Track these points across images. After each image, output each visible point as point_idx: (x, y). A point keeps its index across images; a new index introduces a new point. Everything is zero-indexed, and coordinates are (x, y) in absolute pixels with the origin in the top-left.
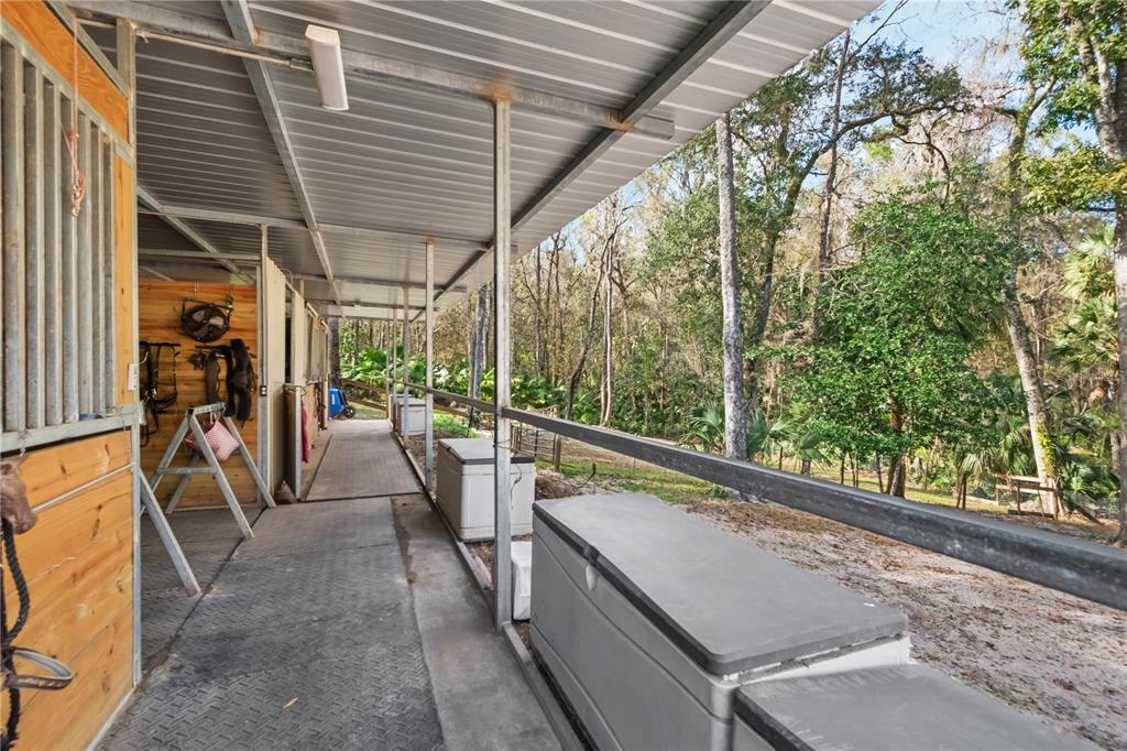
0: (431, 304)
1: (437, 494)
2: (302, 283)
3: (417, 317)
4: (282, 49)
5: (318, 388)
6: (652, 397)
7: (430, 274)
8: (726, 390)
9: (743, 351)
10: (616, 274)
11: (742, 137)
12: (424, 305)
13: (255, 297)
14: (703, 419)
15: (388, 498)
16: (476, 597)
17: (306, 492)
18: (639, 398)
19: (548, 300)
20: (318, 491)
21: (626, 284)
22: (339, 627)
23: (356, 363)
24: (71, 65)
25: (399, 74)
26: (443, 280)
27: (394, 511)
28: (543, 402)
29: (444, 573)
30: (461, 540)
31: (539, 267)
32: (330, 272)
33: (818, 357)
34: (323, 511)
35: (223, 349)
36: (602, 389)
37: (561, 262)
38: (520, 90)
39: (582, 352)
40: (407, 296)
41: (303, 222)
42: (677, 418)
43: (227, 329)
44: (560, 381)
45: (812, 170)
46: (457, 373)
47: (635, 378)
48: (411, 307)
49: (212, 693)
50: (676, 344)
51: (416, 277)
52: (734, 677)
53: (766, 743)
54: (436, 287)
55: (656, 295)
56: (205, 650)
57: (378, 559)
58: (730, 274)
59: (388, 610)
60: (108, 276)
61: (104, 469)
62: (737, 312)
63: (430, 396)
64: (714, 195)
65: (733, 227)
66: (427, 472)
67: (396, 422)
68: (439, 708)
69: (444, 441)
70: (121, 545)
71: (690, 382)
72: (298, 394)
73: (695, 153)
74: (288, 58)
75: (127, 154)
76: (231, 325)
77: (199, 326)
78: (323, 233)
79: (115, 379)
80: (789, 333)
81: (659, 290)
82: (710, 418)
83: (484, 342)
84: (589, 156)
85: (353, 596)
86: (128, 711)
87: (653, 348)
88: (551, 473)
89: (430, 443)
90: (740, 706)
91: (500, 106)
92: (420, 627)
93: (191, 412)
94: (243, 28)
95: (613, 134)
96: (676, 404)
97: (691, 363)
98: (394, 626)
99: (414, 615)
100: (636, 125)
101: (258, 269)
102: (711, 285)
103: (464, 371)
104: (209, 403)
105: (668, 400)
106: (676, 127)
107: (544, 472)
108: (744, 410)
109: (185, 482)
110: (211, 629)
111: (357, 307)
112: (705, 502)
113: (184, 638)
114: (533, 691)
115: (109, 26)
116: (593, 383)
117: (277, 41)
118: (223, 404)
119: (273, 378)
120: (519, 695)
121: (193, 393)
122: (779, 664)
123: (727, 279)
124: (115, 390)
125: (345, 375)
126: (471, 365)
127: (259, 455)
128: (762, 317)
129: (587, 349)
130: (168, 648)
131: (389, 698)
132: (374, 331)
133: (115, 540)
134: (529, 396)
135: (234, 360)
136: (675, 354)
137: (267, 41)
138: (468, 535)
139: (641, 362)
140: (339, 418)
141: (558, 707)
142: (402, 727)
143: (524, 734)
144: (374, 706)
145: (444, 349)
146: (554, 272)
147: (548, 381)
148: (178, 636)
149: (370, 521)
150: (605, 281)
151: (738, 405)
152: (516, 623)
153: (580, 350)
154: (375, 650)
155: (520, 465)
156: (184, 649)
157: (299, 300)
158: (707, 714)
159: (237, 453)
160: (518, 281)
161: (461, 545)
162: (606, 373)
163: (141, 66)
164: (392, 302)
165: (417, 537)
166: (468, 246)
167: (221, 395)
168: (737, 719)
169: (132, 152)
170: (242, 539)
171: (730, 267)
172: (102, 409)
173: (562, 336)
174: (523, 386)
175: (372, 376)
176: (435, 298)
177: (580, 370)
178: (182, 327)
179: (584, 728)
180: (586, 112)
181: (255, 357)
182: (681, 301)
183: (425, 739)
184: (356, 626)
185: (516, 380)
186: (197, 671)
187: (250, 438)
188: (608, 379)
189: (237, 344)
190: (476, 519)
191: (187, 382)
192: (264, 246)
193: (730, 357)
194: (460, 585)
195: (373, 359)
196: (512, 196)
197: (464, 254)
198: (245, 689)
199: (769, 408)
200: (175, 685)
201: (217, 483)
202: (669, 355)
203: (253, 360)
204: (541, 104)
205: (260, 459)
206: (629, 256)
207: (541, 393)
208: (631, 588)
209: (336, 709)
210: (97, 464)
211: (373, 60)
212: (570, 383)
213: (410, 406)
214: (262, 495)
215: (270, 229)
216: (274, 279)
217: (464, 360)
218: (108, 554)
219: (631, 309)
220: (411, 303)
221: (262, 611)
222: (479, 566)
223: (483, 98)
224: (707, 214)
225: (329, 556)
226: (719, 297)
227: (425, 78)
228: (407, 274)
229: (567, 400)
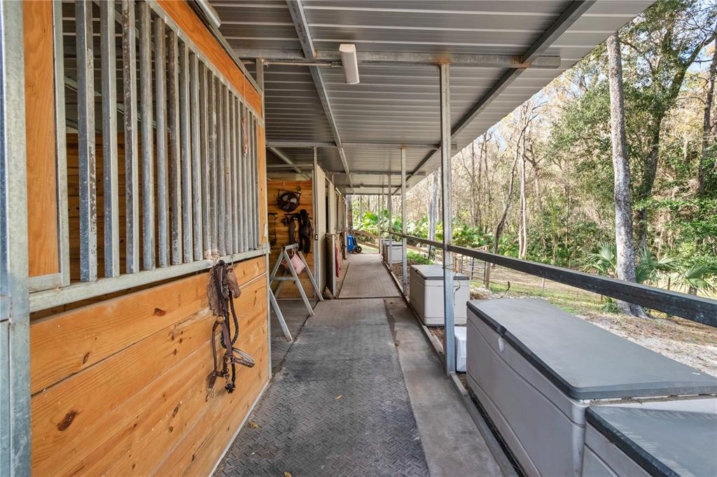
0: (404, 184)
1: (410, 297)
2: (333, 176)
3: (396, 191)
4: (328, 58)
5: (342, 235)
6: (559, 239)
7: (404, 167)
8: (617, 233)
9: (632, 204)
10: (528, 154)
11: (629, 44)
12: (399, 184)
13: (311, 186)
14: (598, 255)
15: (382, 299)
16: (434, 357)
17: (338, 293)
18: (548, 240)
19: (480, 176)
20: (344, 294)
21: (536, 160)
22: (360, 364)
23: (361, 221)
24: (243, 88)
25: (386, 60)
26: (411, 169)
27: (386, 306)
28: (477, 243)
29: (415, 342)
30: (424, 325)
31: (473, 154)
32: (347, 170)
33: (702, 207)
34: (347, 304)
35: (297, 215)
36: (519, 234)
37: (488, 149)
38: (457, 55)
39: (505, 209)
40: (390, 180)
41: (334, 143)
42: (579, 255)
43: (299, 204)
44: (489, 230)
45: (696, 59)
46: (421, 225)
47: (545, 226)
48: (392, 186)
49: (302, 387)
50: (577, 201)
51: (395, 168)
52: (588, 401)
53: (604, 437)
54: (407, 173)
55: (561, 167)
56: (297, 368)
57: (378, 332)
58: (620, 148)
59: (385, 359)
60: (257, 183)
61: (257, 274)
62: (626, 175)
63: (405, 240)
64: (605, 91)
65: (622, 113)
66: (404, 284)
67: (385, 255)
68: (414, 411)
69: (413, 266)
70: (263, 310)
71: (590, 228)
72: (333, 239)
73: (589, 61)
74: (330, 62)
75: (262, 123)
76: (300, 202)
77: (286, 203)
78: (344, 148)
79: (260, 232)
80: (676, 189)
81: (563, 163)
82: (605, 254)
83: (437, 205)
84: (502, 86)
85: (366, 349)
86: (268, 390)
87: (560, 204)
88: (483, 289)
89: (405, 267)
90: (589, 416)
91: (443, 67)
92: (403, 369)
93: (284, 248)
94: (310, 52)
95: (517, 70)
96: (578, 245)
97: (590, 215)
98: (389, 367)
99: (399, 363)
100: (533, 63)
101: (313, 171)
102: (604, 157)
103: (424, 224)
104: (291, 244)
105: (571, 241)
106: (562, 59)
107: (478, 289)
108: (635, 249)
109: (281, 284)
110: (299, 358)
111: (362, 188)
112: (600, 315)
113: (287, 360)
114: (468, 411)
115: (253, 63)
116: (513, 230)
117: (325, 55)
118: (297, 244)
119: (321, 230)
120: (460, 412)
121: (283, 239)
122: (620, 399)
123: (617, 152)
124: (260, 236)
125: (355, 228)
126: (429, 220)
127: (315, 272)
128: (649, 178)
129: (508, 207)
130: (281, 364)
131: (387, 403)
132: (370, 202)
133: (261, 309)
134: (468, 240)
135: (302, 221)
136: (576, 209)
137: (320, 56)
138: (429, 322)
139: (549, 215)
140: (353, 253)
141: (483, 421)
142: (395, 417)
143: (463, 432)
144: (380, 405)
145: (412, 211)
146: (484, 156)
147: (481, 229)
148: (284, 360)
149: (373, 311)
150: (521, 161)
151: (629, 244)
152: (458, 373)
153: (503, 208)
154: (379, 378)
155: (460, 281)
156: (288, 366)
157: (331, 186)
158: (569, 421)
159: (304, 271)
160: (459, 164)
161: (425, 327)
162: (522, 223)
163: (266, 77)
164: (381, 184)
165: (399, 322)
166: (426, 148)
167: (296, 240)
168: (587, 423)
169: (264, 122)
170: (309, 316)
171: (620, 142)
172: (256, 246)
173: (490, 199)
174: (464, 233)
175: (369, 228)
176: (407, 179)
177: (503, 221)
178: (278, 204)
179: (500, 433)
180: (498, 61)
181: (311, 219)
182: (579, 170)
183: (407, 425)
184: (368, 365)
185: (459, 229)
186: (295, 377)
187: (310, 263)
188: (524, 227)
189: (303, 212)
190: (433, 312)
191: (281, 233)
192: (315, 158)
193: (621, 209)
194: (424, 350)
195: (371, 218)
196: (452, 116)
197: (424, 152)
198: (317, 388)
199: (660, 248)
200: (286, 382)
201: (297, 286)
202: (571, 208)
203: (311, 221)
204: (468, 61)
205: (315, 274)
206: (539, 140)
207: (476, 237)
208: (525, 350)
209: (360, 404)
210: (254, 272)
211: (372, 55)
212: (496, 230)
213: (393, 246)
214: (317, 294)
215: (318, 149)
216: (320, 175)
217: (424, 217)
218: (259, 314)
219: (541, 178)
220: (392, 184)
221: (322, 352)
222: (436, 340)
223: (433, 64)
224: (599, 105)
225: (352, 328)
226: (611, 165)
227: (399, 60)
228: (390, 167)
229: (494, 242)
